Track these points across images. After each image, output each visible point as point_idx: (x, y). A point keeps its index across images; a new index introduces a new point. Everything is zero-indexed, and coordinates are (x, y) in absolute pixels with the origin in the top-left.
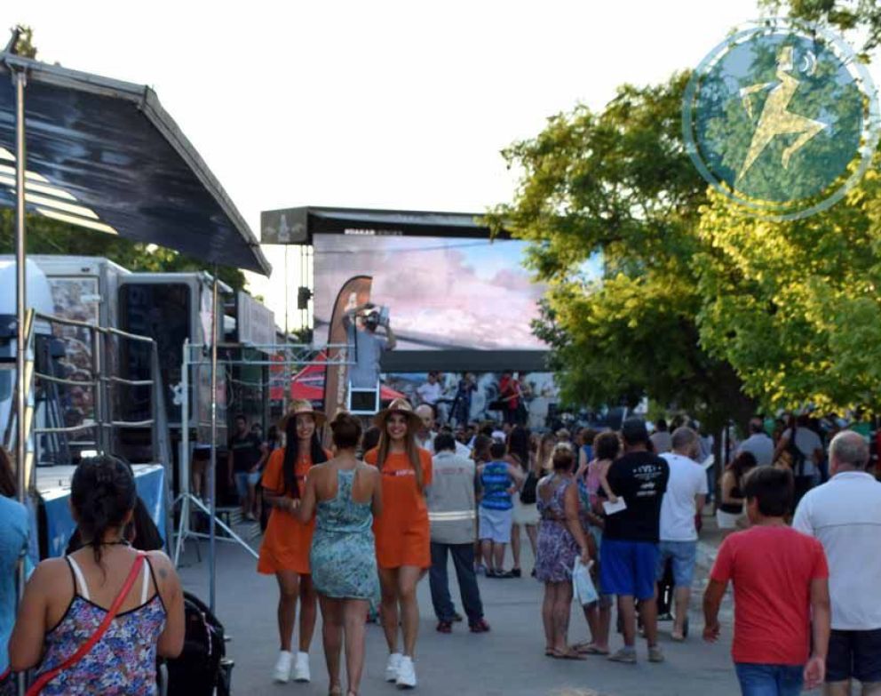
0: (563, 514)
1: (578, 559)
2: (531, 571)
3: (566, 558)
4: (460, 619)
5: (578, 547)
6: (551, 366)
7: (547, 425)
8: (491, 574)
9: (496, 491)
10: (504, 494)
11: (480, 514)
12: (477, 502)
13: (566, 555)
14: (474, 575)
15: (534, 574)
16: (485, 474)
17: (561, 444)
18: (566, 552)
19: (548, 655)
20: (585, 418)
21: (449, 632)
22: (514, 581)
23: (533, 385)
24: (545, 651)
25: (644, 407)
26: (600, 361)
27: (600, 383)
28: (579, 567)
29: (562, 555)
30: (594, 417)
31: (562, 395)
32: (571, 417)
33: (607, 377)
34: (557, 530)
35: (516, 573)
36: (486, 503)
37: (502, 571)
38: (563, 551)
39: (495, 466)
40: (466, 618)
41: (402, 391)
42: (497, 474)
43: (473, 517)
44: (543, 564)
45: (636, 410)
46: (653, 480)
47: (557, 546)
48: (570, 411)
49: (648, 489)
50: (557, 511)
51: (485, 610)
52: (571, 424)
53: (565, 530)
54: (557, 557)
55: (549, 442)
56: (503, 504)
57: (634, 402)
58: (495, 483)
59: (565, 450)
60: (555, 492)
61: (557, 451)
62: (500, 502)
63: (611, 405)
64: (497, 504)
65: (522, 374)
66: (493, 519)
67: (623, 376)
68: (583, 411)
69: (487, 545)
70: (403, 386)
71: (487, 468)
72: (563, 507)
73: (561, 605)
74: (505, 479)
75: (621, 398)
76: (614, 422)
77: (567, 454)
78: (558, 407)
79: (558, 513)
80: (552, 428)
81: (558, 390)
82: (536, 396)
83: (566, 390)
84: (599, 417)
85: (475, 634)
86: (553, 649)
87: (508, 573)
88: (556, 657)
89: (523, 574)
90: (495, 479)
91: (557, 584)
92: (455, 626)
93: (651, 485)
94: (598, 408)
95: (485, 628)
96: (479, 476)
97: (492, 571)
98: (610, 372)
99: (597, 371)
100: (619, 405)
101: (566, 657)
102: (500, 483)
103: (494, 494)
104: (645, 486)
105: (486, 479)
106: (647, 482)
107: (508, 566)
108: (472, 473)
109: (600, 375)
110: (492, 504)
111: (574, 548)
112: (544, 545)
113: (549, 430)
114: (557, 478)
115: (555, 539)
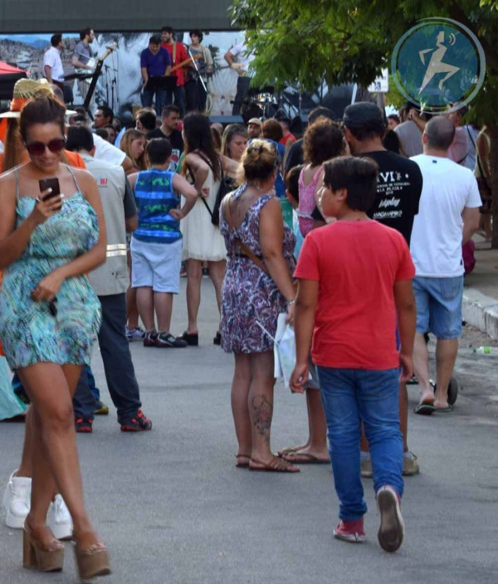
0: (257, 249)
1: (282, 318)
2: (214, 335)
3: (266, 315)
4: (105, 413)
5: (283, 300)
6: (239, 21)
7: (235, 112)
8: (152, 342)
9: (157, 213)
10: (168, 218)
11: (132, 249)
12: (129, 229)
13: (265, 311)
14: (126, 343)
15: (218, 340)
16: (139, 188)
17: (256, 142)
18: (265, 306)
19: (241, 465)
20: (293, 100)
21: (89, 431)
22: (188, 351)
23: (214, 50)
24: (236, 461)
25: (382, 83)
26: (314, 13)
27: (314, 46)
28: (284, 330)
29: (260, 311)
30: (307, 98)
31: (257, 65)
32: (272, 99)
33: (325, 37)
34: (252, 273)
35: (191, 339)
36: (142, 232)
37: (170, 336)
38: (260, 305)
39: (153, 176)
40: (113, 410)
41: (13, 61)
42: (157, 188)
43: (124, 253)
44: (231, 326)
45: (372, 88)
46: (397, 194)
47: (251, 298)
48: (269, 90)
49: (391, 208)
50: (250, 244)
51: (144, 397)
52: (274, 110)
53: (262, 274)
54: (252, 314)
55: (237, 138)
56: (167, 234)
57: (368, 76)
58: (154, 202)
59: (262, 149)
60: (247, 215)
61: (249, 152)
62: (161, 229)
63: (333, 80)
64: (157, 234)
65: (197, 34)
66: (151, 257)
67: (349, 36)
68: (290, 90)
69: (144, 297)
70: (16, 54)
71: (141, 178)
72: (257, 237)
73: (258, 388)
74: (169, 196)
75: (348, 69)
76: (335, 106)
77: (266, 156)
78: (252, 84)
79: (252, 248)
80: (243, 116)
81: (252, 58)
82: (220, 68)
83: (263, 58)
84: (315, 98)
85: (128, 434)
86: (249, 457)
87: (178, 339)
88: (253, 469)
89: (200, 342)
90: (153, 195)
91: (252, 356)
92: (98, 423)
93: (395, 202)
94: (312, 85)
95: (144, 426)
96: (130, 191)
97: (154, 337)
98: (330, 31)
99: (309, 29)
100: (345, 79)
101: (268, 469)
102: (162, 202)
103: (152, 219)
104: (386, 203)
105: (141, 194)
106: (389, 197)
107: (178, 328)
108: (121, 186)
109: (314, 34)
110: (149, 233)
111: (277, 301)
112: (232, 297)
113: (240, 119)
114: (249, 193)
115: (248, 287)
